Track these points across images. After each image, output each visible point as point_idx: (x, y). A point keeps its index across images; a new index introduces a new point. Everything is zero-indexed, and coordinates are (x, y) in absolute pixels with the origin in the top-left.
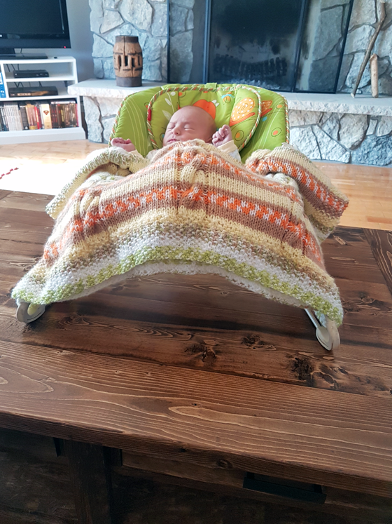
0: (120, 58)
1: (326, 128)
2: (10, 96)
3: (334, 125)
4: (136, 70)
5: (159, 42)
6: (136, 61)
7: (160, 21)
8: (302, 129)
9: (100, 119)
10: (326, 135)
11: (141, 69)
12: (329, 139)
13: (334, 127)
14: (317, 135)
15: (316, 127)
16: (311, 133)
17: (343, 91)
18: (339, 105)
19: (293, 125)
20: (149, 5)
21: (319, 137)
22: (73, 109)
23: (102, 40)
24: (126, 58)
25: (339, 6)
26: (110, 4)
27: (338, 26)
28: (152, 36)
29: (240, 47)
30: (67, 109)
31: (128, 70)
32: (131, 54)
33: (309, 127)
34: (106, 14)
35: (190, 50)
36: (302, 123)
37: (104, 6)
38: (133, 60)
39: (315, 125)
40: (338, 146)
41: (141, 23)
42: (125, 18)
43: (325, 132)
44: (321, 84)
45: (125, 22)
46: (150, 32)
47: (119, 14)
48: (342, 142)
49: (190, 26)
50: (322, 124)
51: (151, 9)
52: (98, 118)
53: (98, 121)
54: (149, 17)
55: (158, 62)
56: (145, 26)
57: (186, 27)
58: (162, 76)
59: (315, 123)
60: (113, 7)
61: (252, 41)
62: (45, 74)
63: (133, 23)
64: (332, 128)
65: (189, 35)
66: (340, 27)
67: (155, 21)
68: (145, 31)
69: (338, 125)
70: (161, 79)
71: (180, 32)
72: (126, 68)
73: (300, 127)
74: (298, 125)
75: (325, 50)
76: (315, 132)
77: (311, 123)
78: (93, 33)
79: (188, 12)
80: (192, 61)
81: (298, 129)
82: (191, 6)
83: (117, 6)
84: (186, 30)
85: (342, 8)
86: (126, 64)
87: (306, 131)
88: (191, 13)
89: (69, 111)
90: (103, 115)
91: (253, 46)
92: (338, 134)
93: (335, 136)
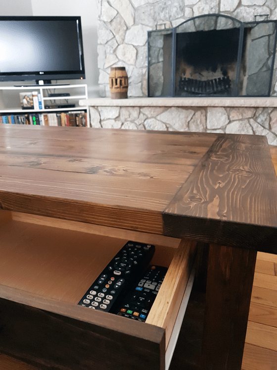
0: (112, 80)
1: (259, 120)
2: (45, 108)
3: (265, 118)
4: (124, 87)
5: (141, 71)
6: (123, 82)
7: (142, 58)
8: (241, 122)
9: (100, 121)
10: (259, 126)
11: (127, 87)
12: (263, 128)
13: (266, 119)
14: (253, 126)
15: (252, 120)
16: (248, 125)
17: (273, 95)
18: (266, 101)
19: (234, 119)
20: (134, 49)
21: (254, 127)
22: (85, 117)
23: (105, 73)
24: (116, 80)
25: (265, 36)
26: (110, 50)
27: (265, 50)
28: (136, 68)
29: (200, 74)
30: (81, 117)
31: (118, 88)
32: (120, 77)
33: (246, 120)
34: (107, 57)
35: (161, 74)
36: (241, 118)
37: (107, 52)
38: (121, 81)
39: (250, 118)
40: (270, 133)
41: (129, 60)
42: (119, 58)
43: (258, 123)
44: (255, 91)
45: (119, 60)
46: (135, 65)
47: (115, 56)
48: (273, 130)
49: (161, 59)
50: (256, 118)
51: (135, 51)
52: (99, 121)
53: (99, 123)
54: (134, 56)
55: (140, 84)
56: (132, 62)
57: (158, 60)
58: (143, 93)
59: (250, 117)
60: (112, 52)
61: (207, 70)
62: (68, 95)
63: (124, 60)
64: (264, 120)
65: (161, 65)
66: (267, 51)
67: (138, 58)
68: (132, 65)
69: (268, 117)
70: (142, 95)
71: (154, 63)
72: (116, 86)
73: (239, 120)
74: (237, 119)
75: (257, 67)
76: (251, 124)
77: (248, 117)
78: (99, 69)
79: (159, 51)
80: (163, 82)
81: (238, 122)
82: (162, 46)
83: (115, 51)
84: (159, 62)
85: (267, 37)
86: (116, 84)
87: (243, 124)
88: (161, 51)
89: (82, 118)
90: (102, 119)
91: (209, 72)
92: (270, 125)
93: (267, 126)
